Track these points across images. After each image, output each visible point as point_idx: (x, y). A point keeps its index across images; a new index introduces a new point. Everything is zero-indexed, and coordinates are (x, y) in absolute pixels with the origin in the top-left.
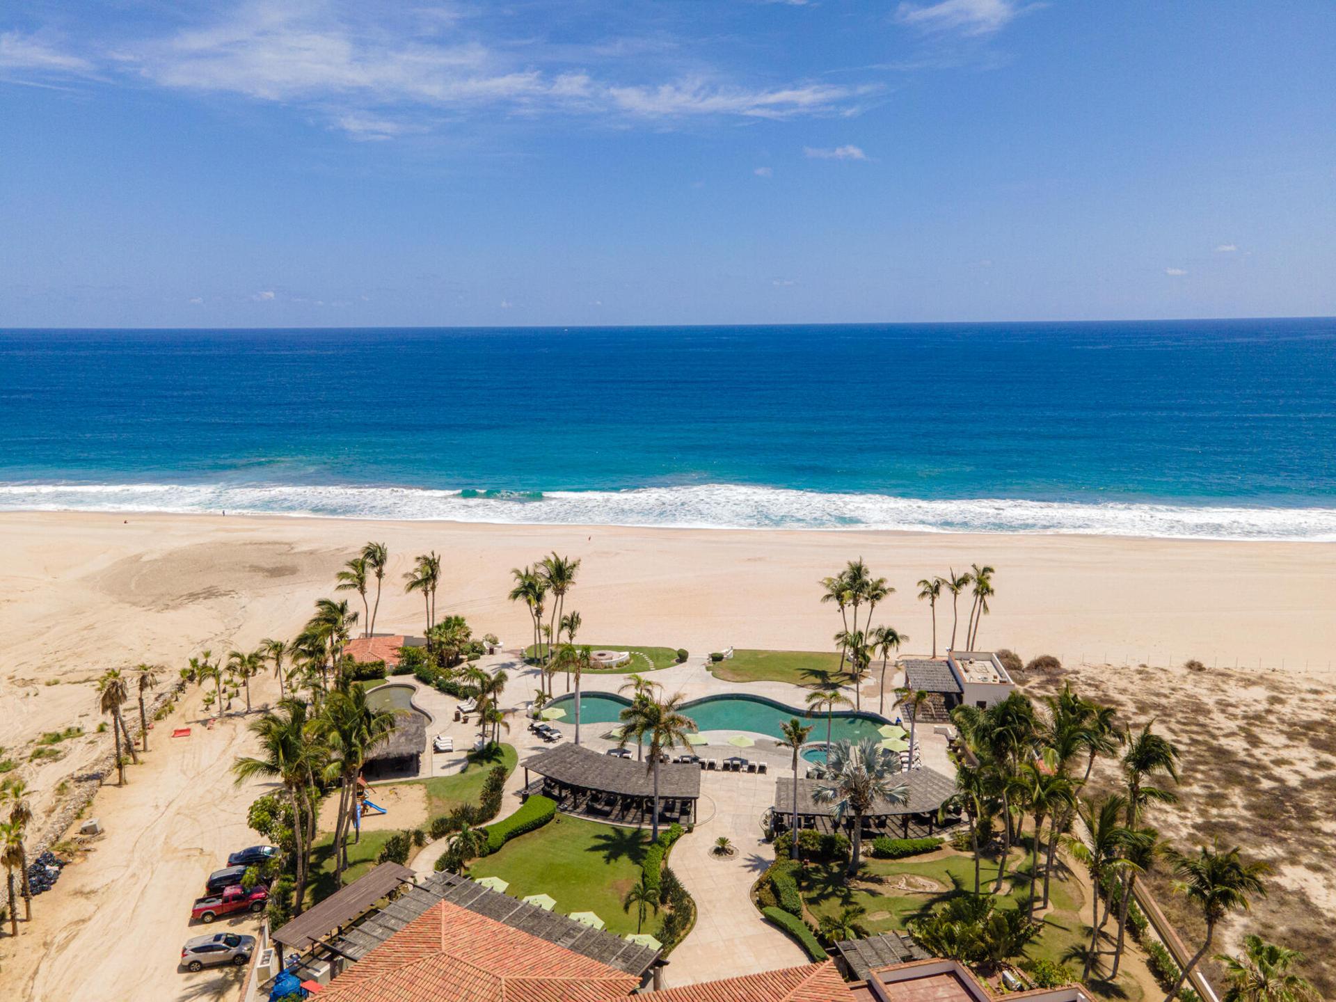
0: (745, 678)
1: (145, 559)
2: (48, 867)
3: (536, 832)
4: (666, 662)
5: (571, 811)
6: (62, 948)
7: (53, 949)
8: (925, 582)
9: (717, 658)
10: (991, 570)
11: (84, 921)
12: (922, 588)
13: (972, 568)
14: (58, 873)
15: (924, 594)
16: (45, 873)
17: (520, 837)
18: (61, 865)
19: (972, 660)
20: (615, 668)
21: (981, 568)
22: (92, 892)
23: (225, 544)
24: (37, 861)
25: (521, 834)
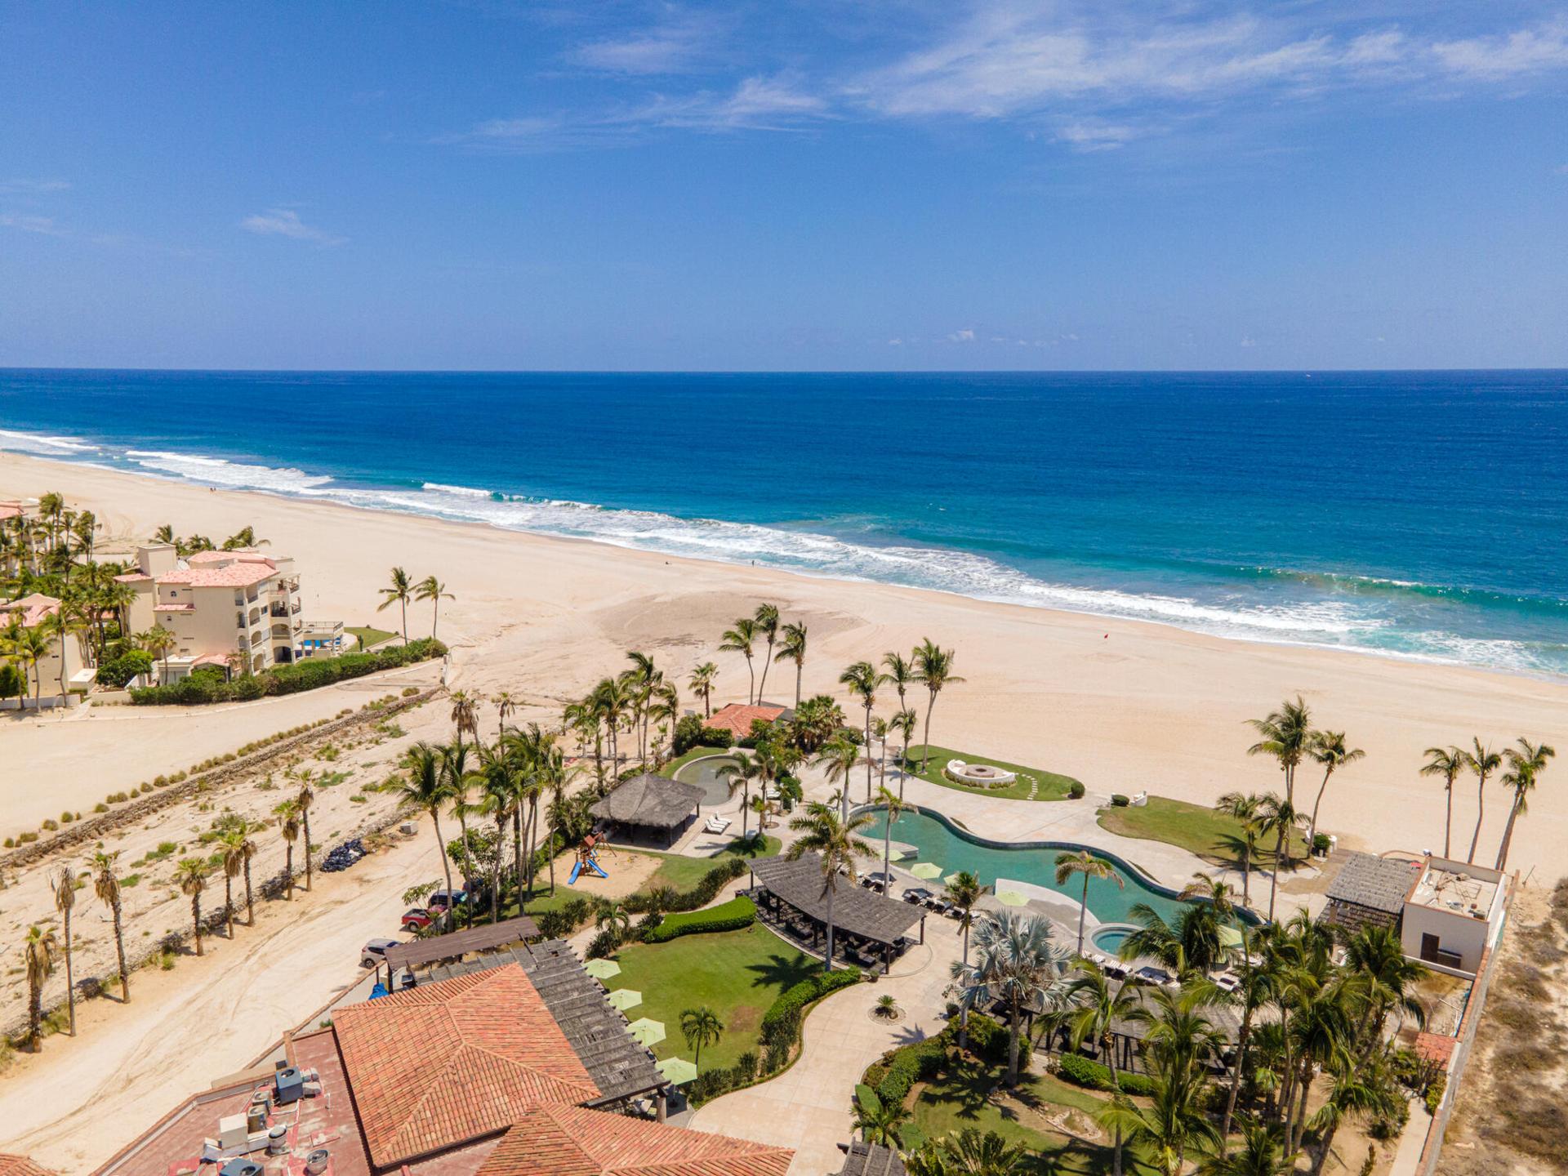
0: (1136, 833)
1: (657, 600)
2: (351, 851)
3: (718, 935)
4: (1056, 795)
5: (772, 924)
6: (311, 919)
7: (305, 918)
8: (1440, 752)
9: (1120, 802)
10: (1551, 753)
11: (342, 902)
12: (1431, 759)
13: (1519, 744)
14: (358, 859)
15: (1433, 768)
16: (346, 855)
17: (699, 935)
18: (364, 854)
19: (1462, 875)
20: (986, 788)
21: (1536, 745)
22: (369, 881)
23: (732, 594)
24: (346, 844)
25: (701, 932)
